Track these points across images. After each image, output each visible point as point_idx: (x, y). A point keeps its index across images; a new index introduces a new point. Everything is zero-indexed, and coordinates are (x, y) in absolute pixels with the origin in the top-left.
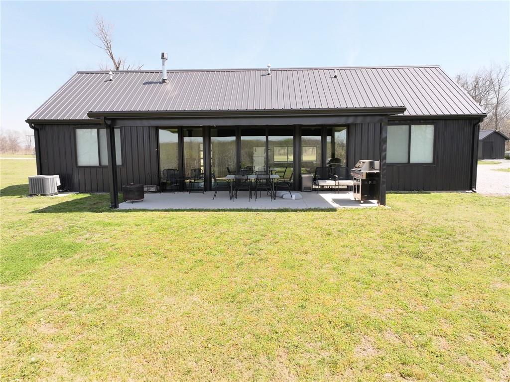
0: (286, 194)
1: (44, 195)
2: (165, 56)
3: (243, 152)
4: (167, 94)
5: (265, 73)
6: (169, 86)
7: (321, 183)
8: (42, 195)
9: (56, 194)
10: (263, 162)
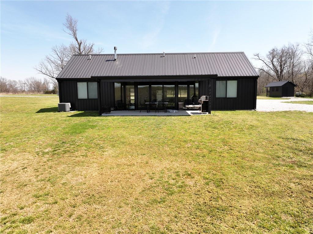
0: (171, 111)
1: (65, 111)
2: (116, 48)
3: (152, 92)
4: (117, 66)
5: (162, 55)
6: (117, 62)
7: (187, 106)
8: (64, 111)
9: (69, 111)
10: (161, 97)
